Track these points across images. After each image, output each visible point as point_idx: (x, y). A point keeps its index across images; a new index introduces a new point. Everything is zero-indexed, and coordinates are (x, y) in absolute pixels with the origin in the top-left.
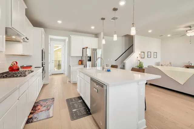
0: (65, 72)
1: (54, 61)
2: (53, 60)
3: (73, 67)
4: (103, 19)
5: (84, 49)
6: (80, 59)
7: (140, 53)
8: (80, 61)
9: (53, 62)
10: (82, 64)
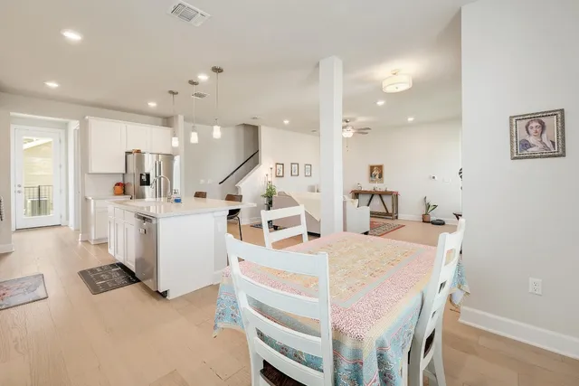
0: (68, 219)
1: (22, 189)
2: (19, 186)
3: (97, 202)
4: (172, 93)
5: (130, 156)
6: (121, 180)
7: (273, 166)
8: (118, 184)
9: (19, 192)
10: (124, 193)
